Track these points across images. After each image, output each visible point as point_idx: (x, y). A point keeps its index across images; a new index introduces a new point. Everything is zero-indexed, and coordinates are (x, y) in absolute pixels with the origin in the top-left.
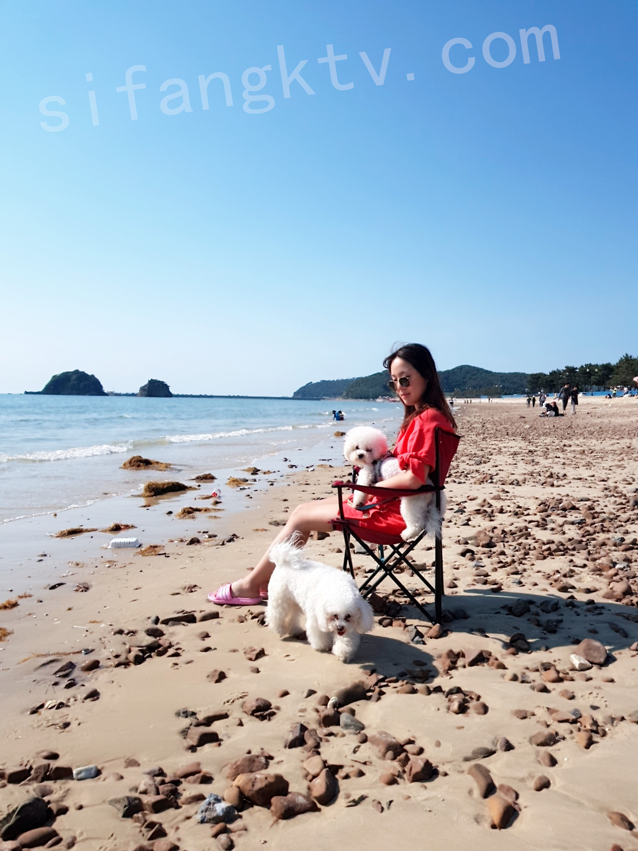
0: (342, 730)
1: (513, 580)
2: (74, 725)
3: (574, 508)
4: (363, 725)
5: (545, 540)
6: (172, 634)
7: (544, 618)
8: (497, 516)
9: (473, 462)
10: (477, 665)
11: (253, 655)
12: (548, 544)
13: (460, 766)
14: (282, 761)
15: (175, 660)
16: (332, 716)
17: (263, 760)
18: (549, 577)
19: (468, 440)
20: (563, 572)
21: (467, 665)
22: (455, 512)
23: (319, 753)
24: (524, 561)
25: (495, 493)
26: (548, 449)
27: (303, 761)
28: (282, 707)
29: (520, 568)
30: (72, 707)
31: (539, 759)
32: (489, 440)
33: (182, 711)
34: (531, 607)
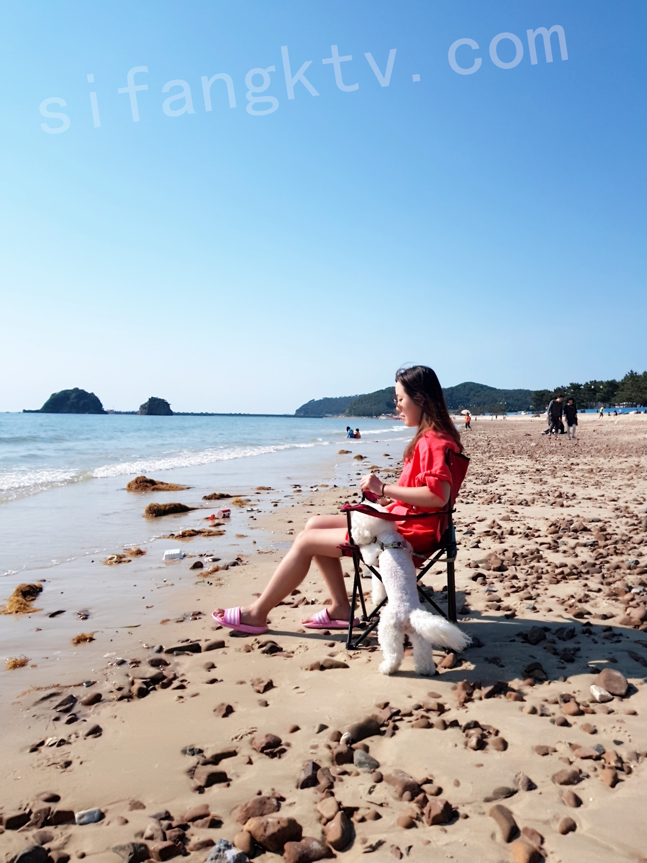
0: (356, 768)
1: (527, 606)
2: (75, 764)
3: (585, 529)
4: (378, 763)
5: (558, 563)
6: (177, 664)
7: (561, 646)
8: (507, 538)
9: (481, 481)
10: (494, 697)
11: (261, 687)
12: (560, 567)
13: (481, 807)
14: (294, 803)
15: (180, 692)
16: (346, 753)
17: (274, 802)
18: (563, 603)
19: (474, 459)
20: (578, 597)
21: (483, 697)
22: (464, 534)
23: (332, 794)
24: (537, 586)
25: (505, 514)
26: (555, 468)
27: (316, 803)
28: (293, 743)
29: (533, 593)
30: (74, 745)
31: (563, 799)
32: (495, 459)
33: (188, 748)
34: (547, 634)
